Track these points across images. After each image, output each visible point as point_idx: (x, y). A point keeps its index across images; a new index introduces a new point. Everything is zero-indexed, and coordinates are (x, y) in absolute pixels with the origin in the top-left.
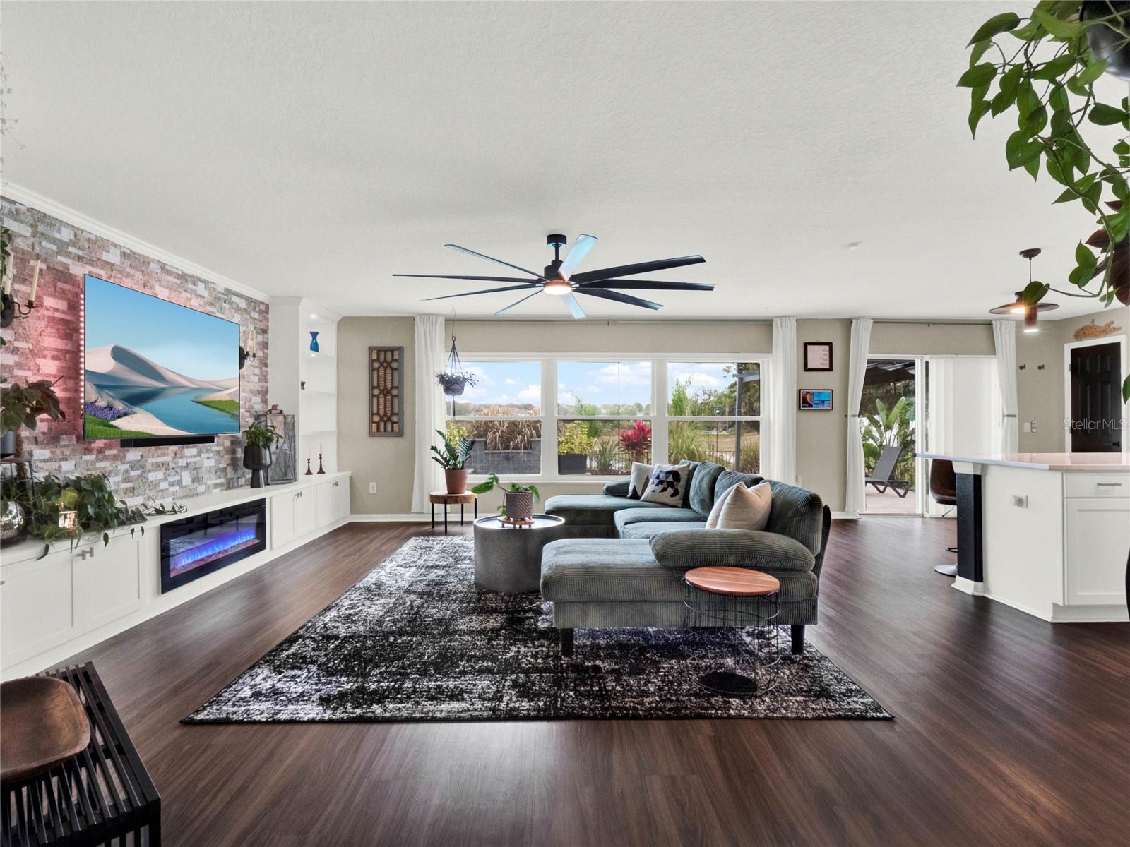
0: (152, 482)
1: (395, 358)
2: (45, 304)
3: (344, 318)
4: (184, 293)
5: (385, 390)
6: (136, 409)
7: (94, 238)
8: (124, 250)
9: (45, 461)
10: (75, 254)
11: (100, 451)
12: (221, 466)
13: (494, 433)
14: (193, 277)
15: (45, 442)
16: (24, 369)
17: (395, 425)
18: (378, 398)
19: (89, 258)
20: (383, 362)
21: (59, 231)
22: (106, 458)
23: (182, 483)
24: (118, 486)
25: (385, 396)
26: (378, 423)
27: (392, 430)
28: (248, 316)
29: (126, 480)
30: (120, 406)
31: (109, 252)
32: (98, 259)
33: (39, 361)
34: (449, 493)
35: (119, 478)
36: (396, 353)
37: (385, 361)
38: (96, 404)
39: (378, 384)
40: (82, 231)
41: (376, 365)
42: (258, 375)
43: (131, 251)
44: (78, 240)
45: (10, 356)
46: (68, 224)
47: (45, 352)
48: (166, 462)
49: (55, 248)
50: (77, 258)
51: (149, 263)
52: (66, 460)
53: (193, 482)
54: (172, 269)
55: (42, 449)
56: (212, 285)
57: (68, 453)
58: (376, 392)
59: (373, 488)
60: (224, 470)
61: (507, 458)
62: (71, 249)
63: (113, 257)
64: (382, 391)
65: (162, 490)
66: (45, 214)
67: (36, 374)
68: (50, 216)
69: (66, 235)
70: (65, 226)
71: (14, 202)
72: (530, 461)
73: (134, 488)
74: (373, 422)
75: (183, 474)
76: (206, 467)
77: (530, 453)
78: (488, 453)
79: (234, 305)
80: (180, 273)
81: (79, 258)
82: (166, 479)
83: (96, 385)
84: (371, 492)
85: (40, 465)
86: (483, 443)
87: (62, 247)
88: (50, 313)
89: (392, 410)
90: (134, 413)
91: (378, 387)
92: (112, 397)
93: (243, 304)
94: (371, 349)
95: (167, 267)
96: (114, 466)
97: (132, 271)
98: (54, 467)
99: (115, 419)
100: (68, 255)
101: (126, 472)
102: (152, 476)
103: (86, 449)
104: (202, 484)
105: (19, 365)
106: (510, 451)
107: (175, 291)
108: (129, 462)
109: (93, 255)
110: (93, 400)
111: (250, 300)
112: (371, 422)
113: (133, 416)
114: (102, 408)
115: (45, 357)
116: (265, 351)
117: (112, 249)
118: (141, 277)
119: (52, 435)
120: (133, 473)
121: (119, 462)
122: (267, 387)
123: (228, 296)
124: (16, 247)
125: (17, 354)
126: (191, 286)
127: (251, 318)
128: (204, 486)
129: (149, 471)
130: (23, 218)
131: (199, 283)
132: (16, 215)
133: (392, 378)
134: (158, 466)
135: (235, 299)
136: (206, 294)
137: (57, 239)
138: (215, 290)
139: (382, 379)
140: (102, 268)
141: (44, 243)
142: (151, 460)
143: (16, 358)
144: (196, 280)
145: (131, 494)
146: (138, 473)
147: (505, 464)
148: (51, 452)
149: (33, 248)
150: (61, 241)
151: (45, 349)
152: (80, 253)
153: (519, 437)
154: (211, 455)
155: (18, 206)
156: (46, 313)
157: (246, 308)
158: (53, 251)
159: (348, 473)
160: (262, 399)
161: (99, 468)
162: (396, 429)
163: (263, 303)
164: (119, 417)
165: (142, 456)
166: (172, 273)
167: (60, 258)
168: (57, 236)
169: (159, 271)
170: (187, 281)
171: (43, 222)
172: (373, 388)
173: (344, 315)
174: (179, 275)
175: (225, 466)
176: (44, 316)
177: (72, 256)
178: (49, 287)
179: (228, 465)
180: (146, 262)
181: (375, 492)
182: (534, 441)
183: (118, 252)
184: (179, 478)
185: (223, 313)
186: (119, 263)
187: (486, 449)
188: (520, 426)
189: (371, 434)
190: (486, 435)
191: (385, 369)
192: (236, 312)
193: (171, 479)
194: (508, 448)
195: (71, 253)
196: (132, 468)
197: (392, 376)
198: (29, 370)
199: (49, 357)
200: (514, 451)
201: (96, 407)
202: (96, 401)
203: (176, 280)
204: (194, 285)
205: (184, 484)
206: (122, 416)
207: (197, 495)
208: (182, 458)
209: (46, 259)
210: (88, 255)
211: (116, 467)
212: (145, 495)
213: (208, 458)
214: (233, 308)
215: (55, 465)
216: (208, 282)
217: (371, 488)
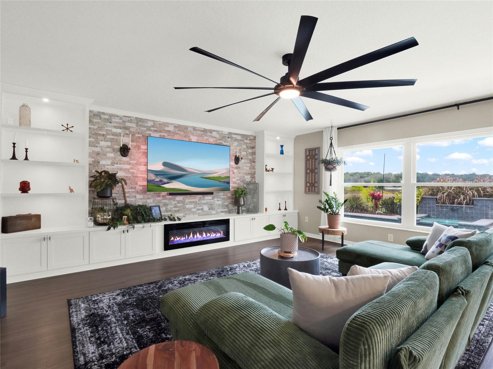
0: (188, 208)
1: (316, 153)
2: (141, 148)
3: (297, 137)
4: (205, 137)
5: (312, 171)
6: (173, 181)
7: (162, 123)
8: (175, 125)
9: (141, 199)
10: (154, 130)
11: (163, 196)
12: (225, 204)
13: (443, 193)
14: (210, 130)
15: (141, 193)
16: (133, 170)
17: (316, 188)
18: (309, 174)
19: (159, 130)
20: (311, 156)
21: (147, 123)
22: (166, 199)
23: (203, 209)
24: (171, 209)
25: (312, 173)
26: (309, 187)
27: (315, 191)
28: (243, 142)
29: (175, 207)
30: (166, 180)
31: (168, 127)
32: (164, 130)
33: (139, 167)
34: (329, 228)
35: (172, 206)
36: (317, 150)
37: (312, 155)
38: (155, 180)
39: (309, 167)
40: (156, 121)
41: (309, 158)
42: (249, 166)
43: (179, 125)
44: (155, 125)
45: (128, 166)
46: (151, 120)
47: (141, 164)
48: (195, 201)
49: (145, 129)
50: (154, 131)
51: (188, 128)
52: (150, 199)
53: (209, 209)
54: (199, 129)
55: (140, 195)
56: (221, 132)
57: (150, 197)
58: (308, 171)
59: (307, 219)
60: (227, 206)
61: (453, 210)
62: (152, 128)
63: (171, 128)
64: (311, 171)
65: (193, 212)
66: (141, 119)
67: (138, 171)
68: (143, 119)
69: (150, 124)
70: (150, 121)
71: (130, 117)
72: (472, 213)
73: (179, 210)
74: (307, 186)
75: (204, 206)
76: (217, 204)
77: (473, 208)
78: (438, 206)
79: (234, 139)
80: (203, 129)
81: (155, 131)
82: (195, 208)
83: (155, 174)
84: (306, 221)
85: (139, 200)
86: (435, 200)
87: (149, 129)
88: (143, 151)
89: (315, 180)
90: (172, 182)
91: (309, 169)
92: (162, 178)
93: (239, 138)
94: (306, 150)
95: (196, 128)
96: (170, 202)
97: (179, 132)
98: (144, 201)
99: (163, 185)
100: (151, 130)
101: (176, 204)
102: (187, 206)
103: (158, 195)
104: (214, 211)
105: (132, 168)
106: (455, 205)
107: (200, 137)
108: (177, 201)
109: (161, 129)
110: (154, 179)
111: (244, 136)
112: (306, 186)
113: (172, 183)
114: (158, 181)
115: (141, 165)
116: (254, 156)
117: (170, 126)
118: (183, 134)
119: (144, 190)
120: (178, 205)
121: (172, 201)
122: (255, 171)
123: (230, 135)
124: (130, 131)
125: (130, 165)
126: (209, 134)
127: (245, 143)
128: (215, 211)
129: (187, 204)
130: (133, 121)
131: (213, 132)
132: (130, 121)
133: (315, 164)
134: (191, 203)
135: (233, 136)
136: (218, 136)
137: (146, 126)
138: (222, 134)
139: (310, 165)
140: (165, 133)
141: (141, 128)
142: (187, 200)
143: (130, 166)
144: (211, 131)
145: (178, 212)
146: (181, 205)
147: (451, 213)
148: (143, 196)
149: (137, 130)
150: (148, 126)
151: (142, 162)
152: (156, 129)
153: (462, 197)
154: (219, 199)
155: (131, 118)
156: (142, 151)
157: (241, 139)
158: (145, 130)
159: (297, 211)
160: (251, 176)
161: (163, 202)
162: (316, 190)
163: (252, 136)
164: (165, 184)
165: (183, 199)
166: (199, 130)
167: (147, 132)
168: (146, 125)
169: (192, 130)
170: (207, 132)
171: (140, 121)
172: (307, 169)
173: (297, 135)
174: (202, 130)
175: (228, 204)
176: (141, 152)
177: (153, 130)
178: (143, 142)
179: (229, 204)
180: (186, 128)
181: (307, 222)
182: (475, 200)
183: (173, 126)
184: (202, 208)
185: (227, 143)
186: (173, 130)
187: (437, 203)
188: (464, 189)
189: (306, 192)
190: (437, 195)
191: (312, 159)
192: (235, 141)
193: (197, 208)
194: (453, 203)
195: (152, 130)
196: (178, 203)
197: (315, 163)
198: (135, 170)
199: (143, 165)
200: (458, 205)
201: (154, 181)
202: (155, 179)
203: (201, 133)
204: (211, 133)
205: (204, 210)
206: (166, 184)
207: (212, 214)
208: (203, 200)
209: (141, 133)
210: (160, 129)
211: (171, 202)
212: (184, 213)
213: (218, 201)
214: (233, 140)
215: (145, 201)
216: (219, 131)
217: (306, 220)
